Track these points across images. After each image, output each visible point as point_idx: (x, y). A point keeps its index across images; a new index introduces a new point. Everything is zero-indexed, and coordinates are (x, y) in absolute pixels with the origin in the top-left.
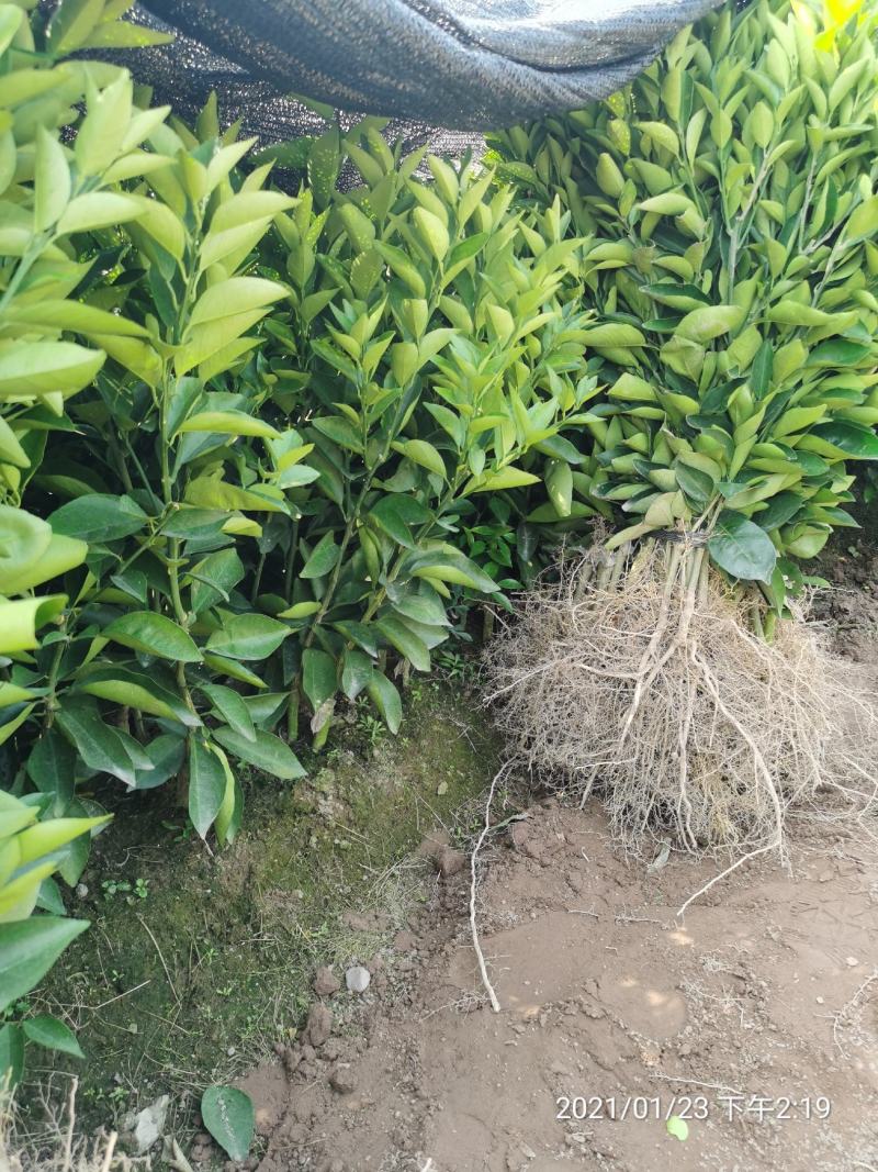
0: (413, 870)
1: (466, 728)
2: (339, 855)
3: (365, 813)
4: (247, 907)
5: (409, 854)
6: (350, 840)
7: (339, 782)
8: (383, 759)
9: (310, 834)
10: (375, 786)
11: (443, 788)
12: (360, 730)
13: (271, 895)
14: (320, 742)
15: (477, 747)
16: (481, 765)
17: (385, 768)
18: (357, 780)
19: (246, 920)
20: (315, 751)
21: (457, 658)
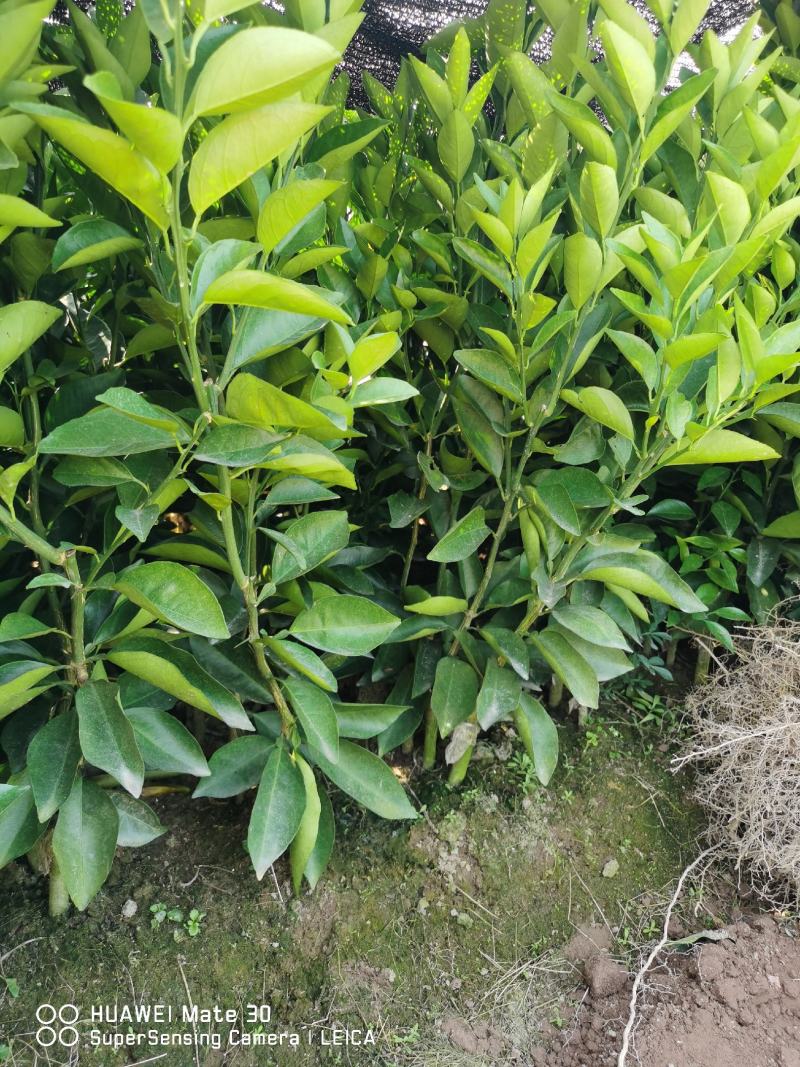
0: (553, 975)
1: (654, 792)
2: (456, 932)
3: (498, 882)
4: (319, 978)
5: (551, 951)
6: (471, 916)
7: (470, 833)
8: (534, 813)
9: (421, 895)
10: (517, 847)
11: (611, 868)
12: (511, 770)
13: (353, 968)
14: (458, 776)
15: (666, 821)
16: (671, 846)
17: (534, 826)
18: (495, 835)
19: (315, 995)
20: (448, 786)
21: (656, 701)
